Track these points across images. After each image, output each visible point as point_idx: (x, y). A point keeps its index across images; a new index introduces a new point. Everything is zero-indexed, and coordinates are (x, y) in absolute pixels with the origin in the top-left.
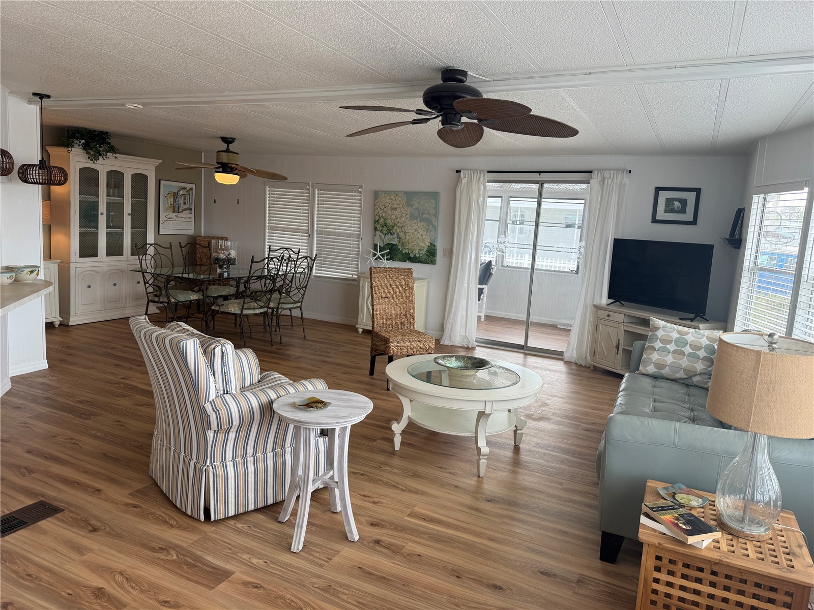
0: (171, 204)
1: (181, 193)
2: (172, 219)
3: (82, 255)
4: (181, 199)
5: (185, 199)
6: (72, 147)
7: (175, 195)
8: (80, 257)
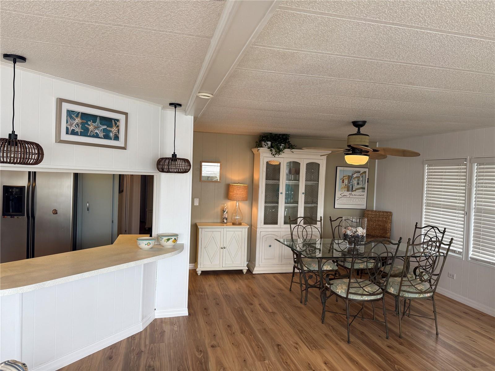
0: (345, 185)
1: (355, 176)
2: (346, 197)
3: (266, 223)
4: (355, 180)
5: (358, 180)
6: (262, 147)
7: (350, 178)
8: (265, 223)
